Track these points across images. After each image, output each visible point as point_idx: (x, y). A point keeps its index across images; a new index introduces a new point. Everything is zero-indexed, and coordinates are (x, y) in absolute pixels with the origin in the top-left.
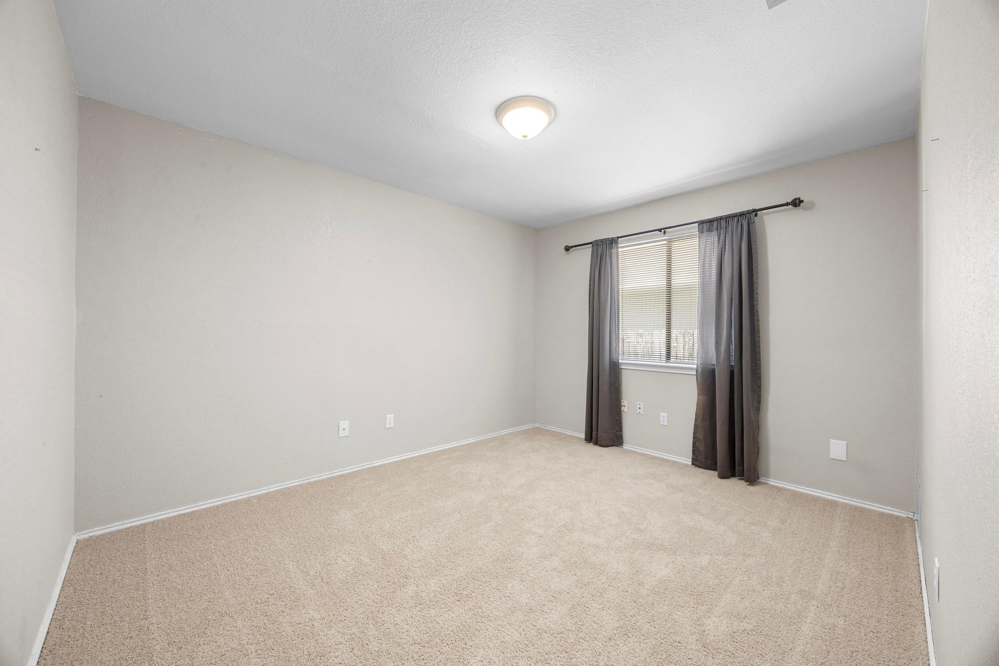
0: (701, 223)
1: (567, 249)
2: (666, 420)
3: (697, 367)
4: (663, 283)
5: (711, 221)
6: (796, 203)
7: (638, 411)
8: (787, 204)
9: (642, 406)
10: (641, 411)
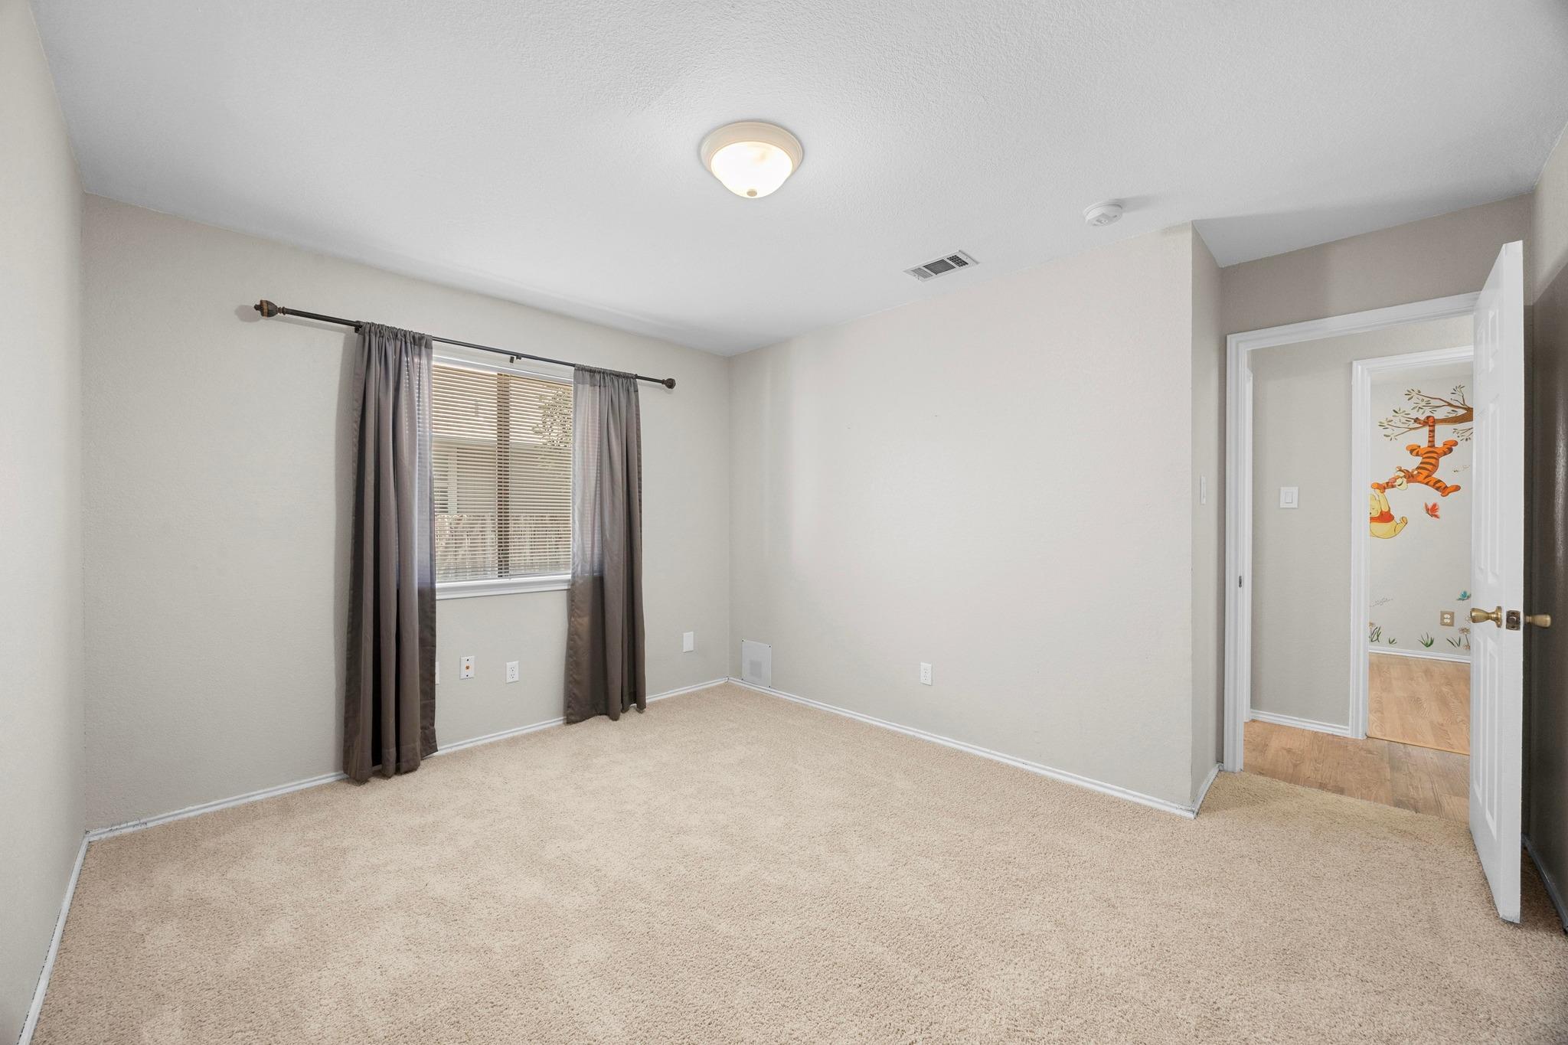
0: (580, 369)
1: (267, 310)
2: (517, 673)
3: (573, 577)
4: (491, 436)
5: (592, 371)
6: (670, 384)
7: (465, 672)
8: (662, 382)
9: (471, 664)
10: (471, 673)
